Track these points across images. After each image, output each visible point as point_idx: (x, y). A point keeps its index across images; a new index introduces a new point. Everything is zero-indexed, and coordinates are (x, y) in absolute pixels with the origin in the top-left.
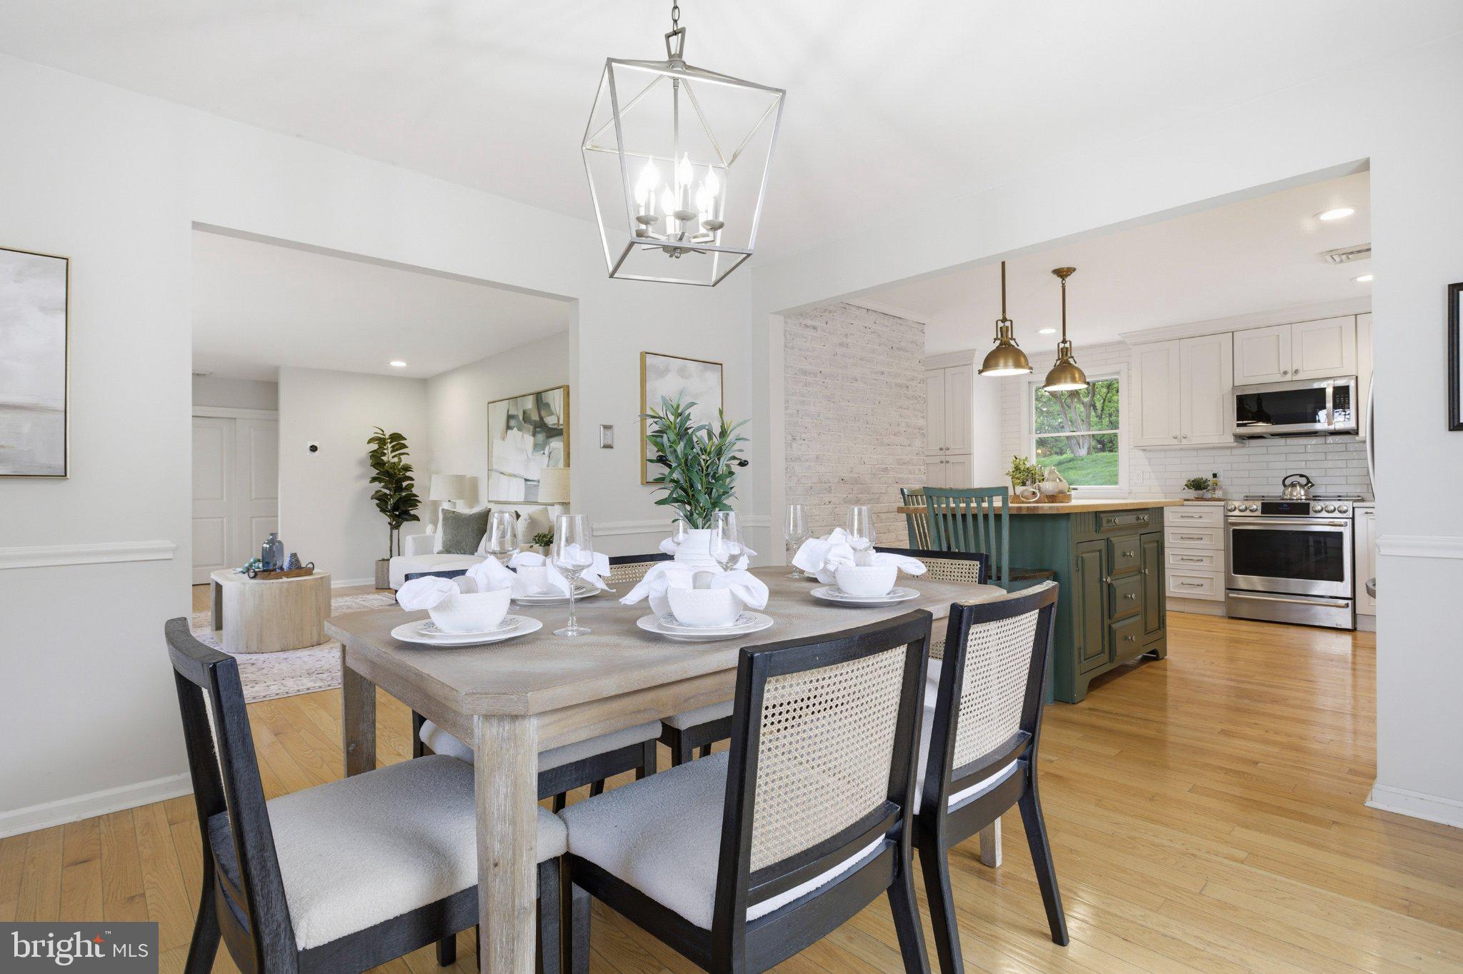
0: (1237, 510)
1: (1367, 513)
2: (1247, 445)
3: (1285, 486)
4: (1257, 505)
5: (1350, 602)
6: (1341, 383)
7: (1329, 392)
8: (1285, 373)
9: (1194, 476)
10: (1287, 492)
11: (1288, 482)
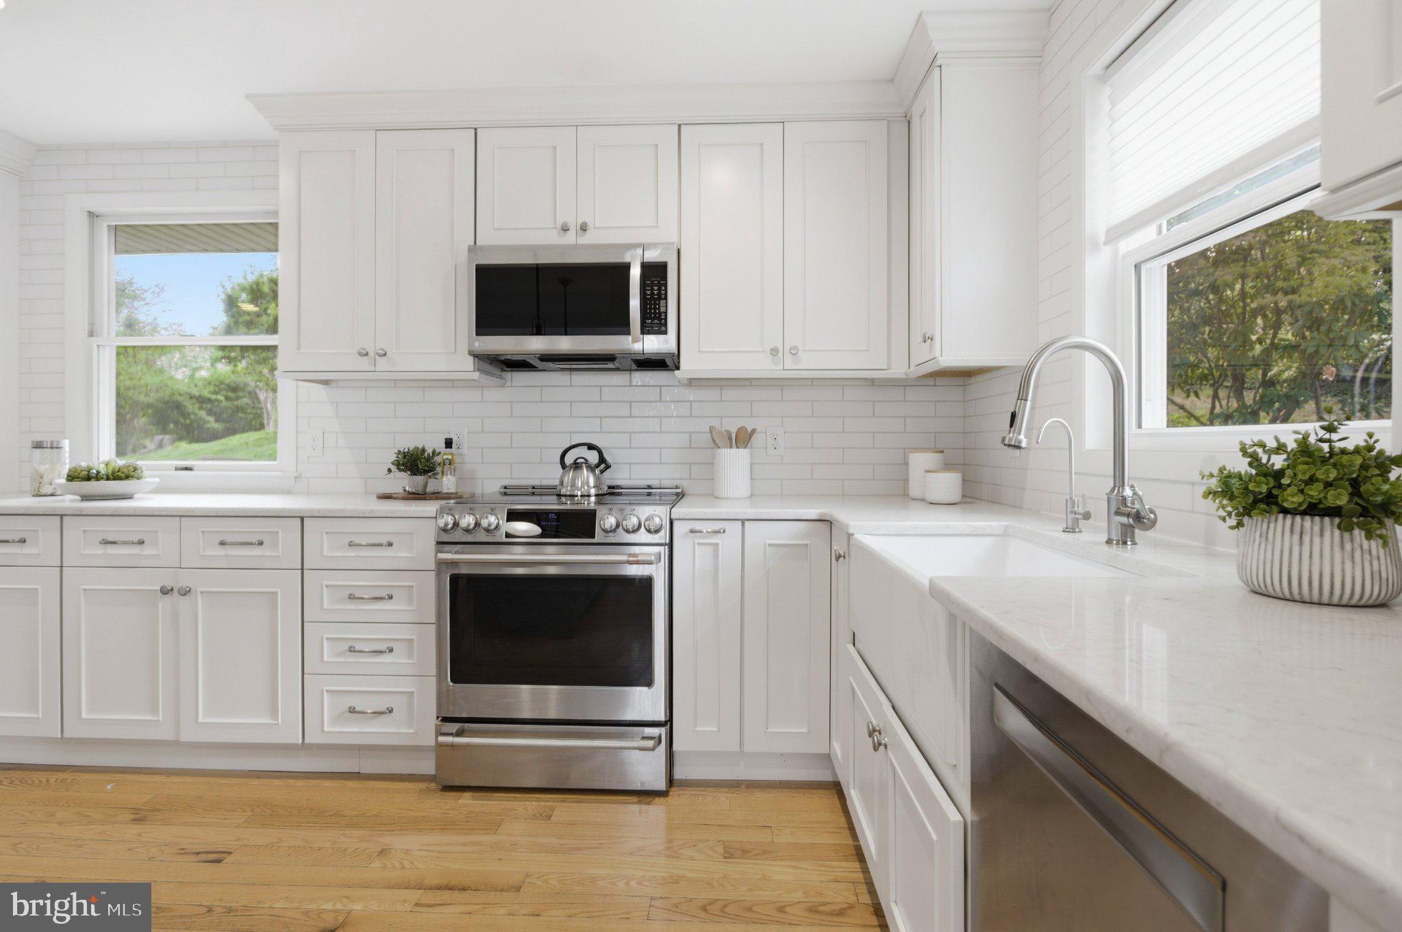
1: (692, 531)
2: (509, 383)
3: (563, 466)
5: (662, 731)
6: (652, 256)
7: (635, 273)
8: (565, 228)
9: (408, 444)
10: (566, 480)
11: (569, 459)
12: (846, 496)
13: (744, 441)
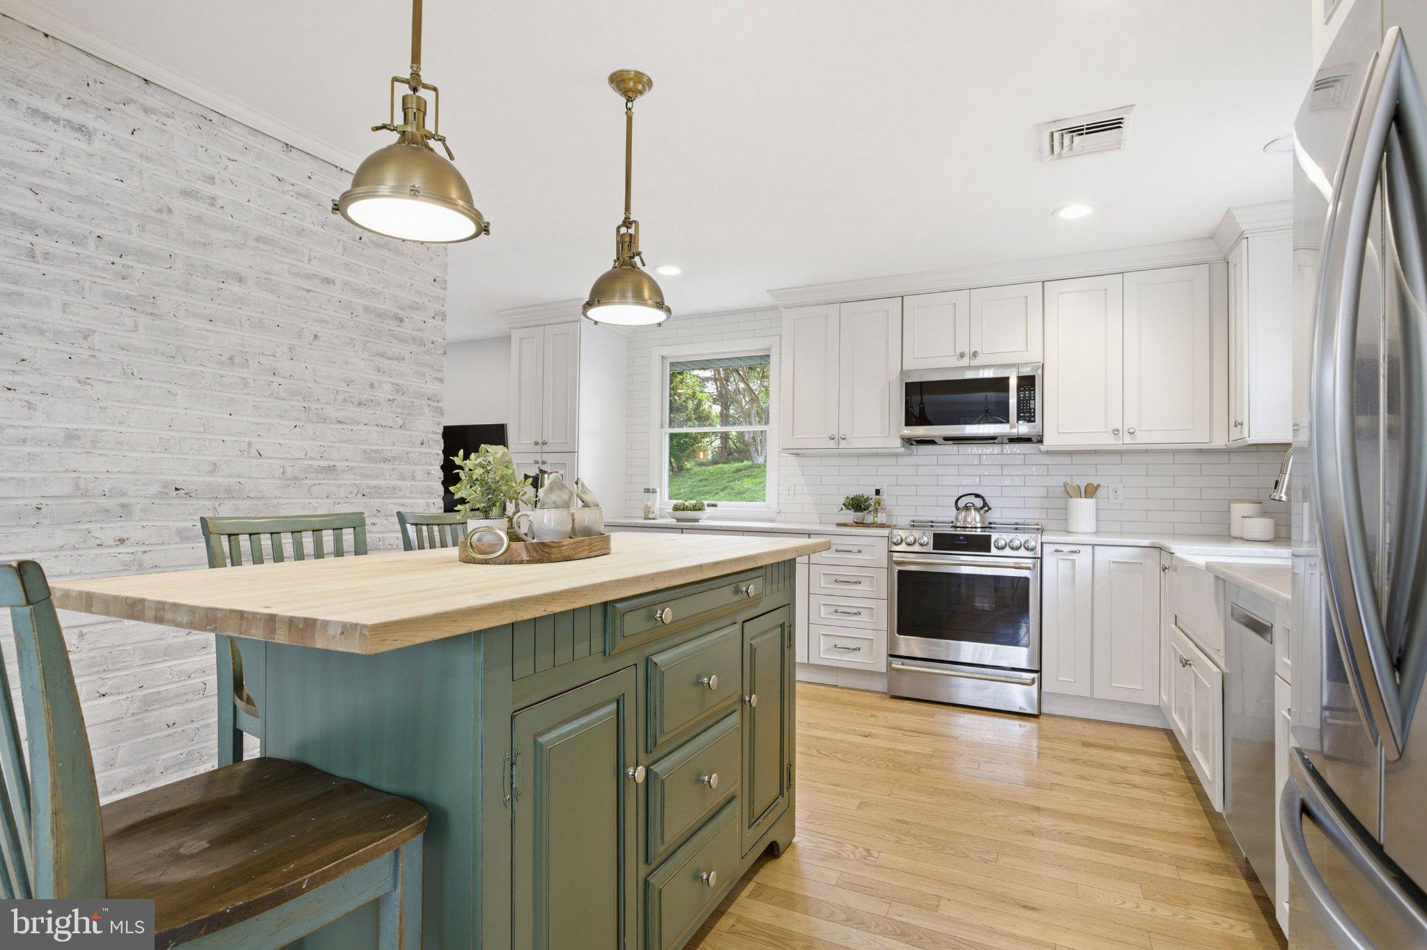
0: (904, 543)
1: (1057, 551)
2: (916, 453)
3: (958, 509)
4: (928, 538)
5: (1035, 676)
6: (1026, 371)
7: (1013, 383)
8: (962, 355)
9: (854, 492)
10: (960, 517)
11: (961, 504)
12: (1174, 535)
13: (1091, 494)
